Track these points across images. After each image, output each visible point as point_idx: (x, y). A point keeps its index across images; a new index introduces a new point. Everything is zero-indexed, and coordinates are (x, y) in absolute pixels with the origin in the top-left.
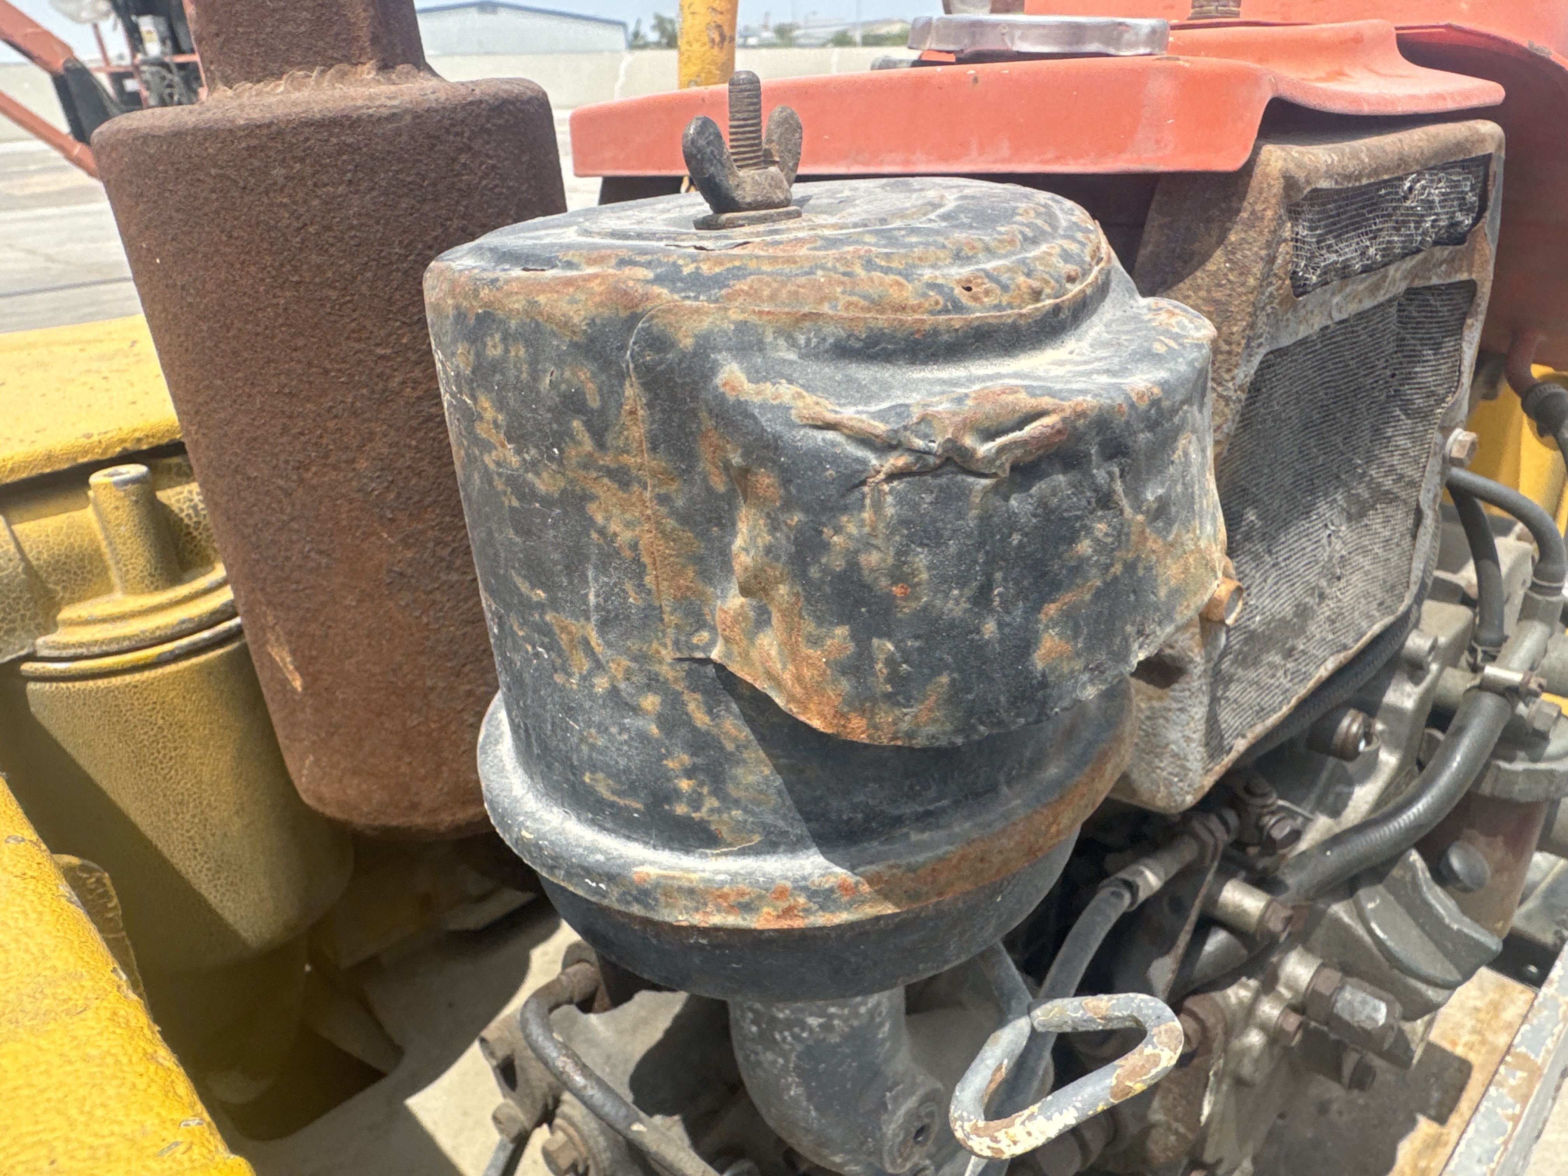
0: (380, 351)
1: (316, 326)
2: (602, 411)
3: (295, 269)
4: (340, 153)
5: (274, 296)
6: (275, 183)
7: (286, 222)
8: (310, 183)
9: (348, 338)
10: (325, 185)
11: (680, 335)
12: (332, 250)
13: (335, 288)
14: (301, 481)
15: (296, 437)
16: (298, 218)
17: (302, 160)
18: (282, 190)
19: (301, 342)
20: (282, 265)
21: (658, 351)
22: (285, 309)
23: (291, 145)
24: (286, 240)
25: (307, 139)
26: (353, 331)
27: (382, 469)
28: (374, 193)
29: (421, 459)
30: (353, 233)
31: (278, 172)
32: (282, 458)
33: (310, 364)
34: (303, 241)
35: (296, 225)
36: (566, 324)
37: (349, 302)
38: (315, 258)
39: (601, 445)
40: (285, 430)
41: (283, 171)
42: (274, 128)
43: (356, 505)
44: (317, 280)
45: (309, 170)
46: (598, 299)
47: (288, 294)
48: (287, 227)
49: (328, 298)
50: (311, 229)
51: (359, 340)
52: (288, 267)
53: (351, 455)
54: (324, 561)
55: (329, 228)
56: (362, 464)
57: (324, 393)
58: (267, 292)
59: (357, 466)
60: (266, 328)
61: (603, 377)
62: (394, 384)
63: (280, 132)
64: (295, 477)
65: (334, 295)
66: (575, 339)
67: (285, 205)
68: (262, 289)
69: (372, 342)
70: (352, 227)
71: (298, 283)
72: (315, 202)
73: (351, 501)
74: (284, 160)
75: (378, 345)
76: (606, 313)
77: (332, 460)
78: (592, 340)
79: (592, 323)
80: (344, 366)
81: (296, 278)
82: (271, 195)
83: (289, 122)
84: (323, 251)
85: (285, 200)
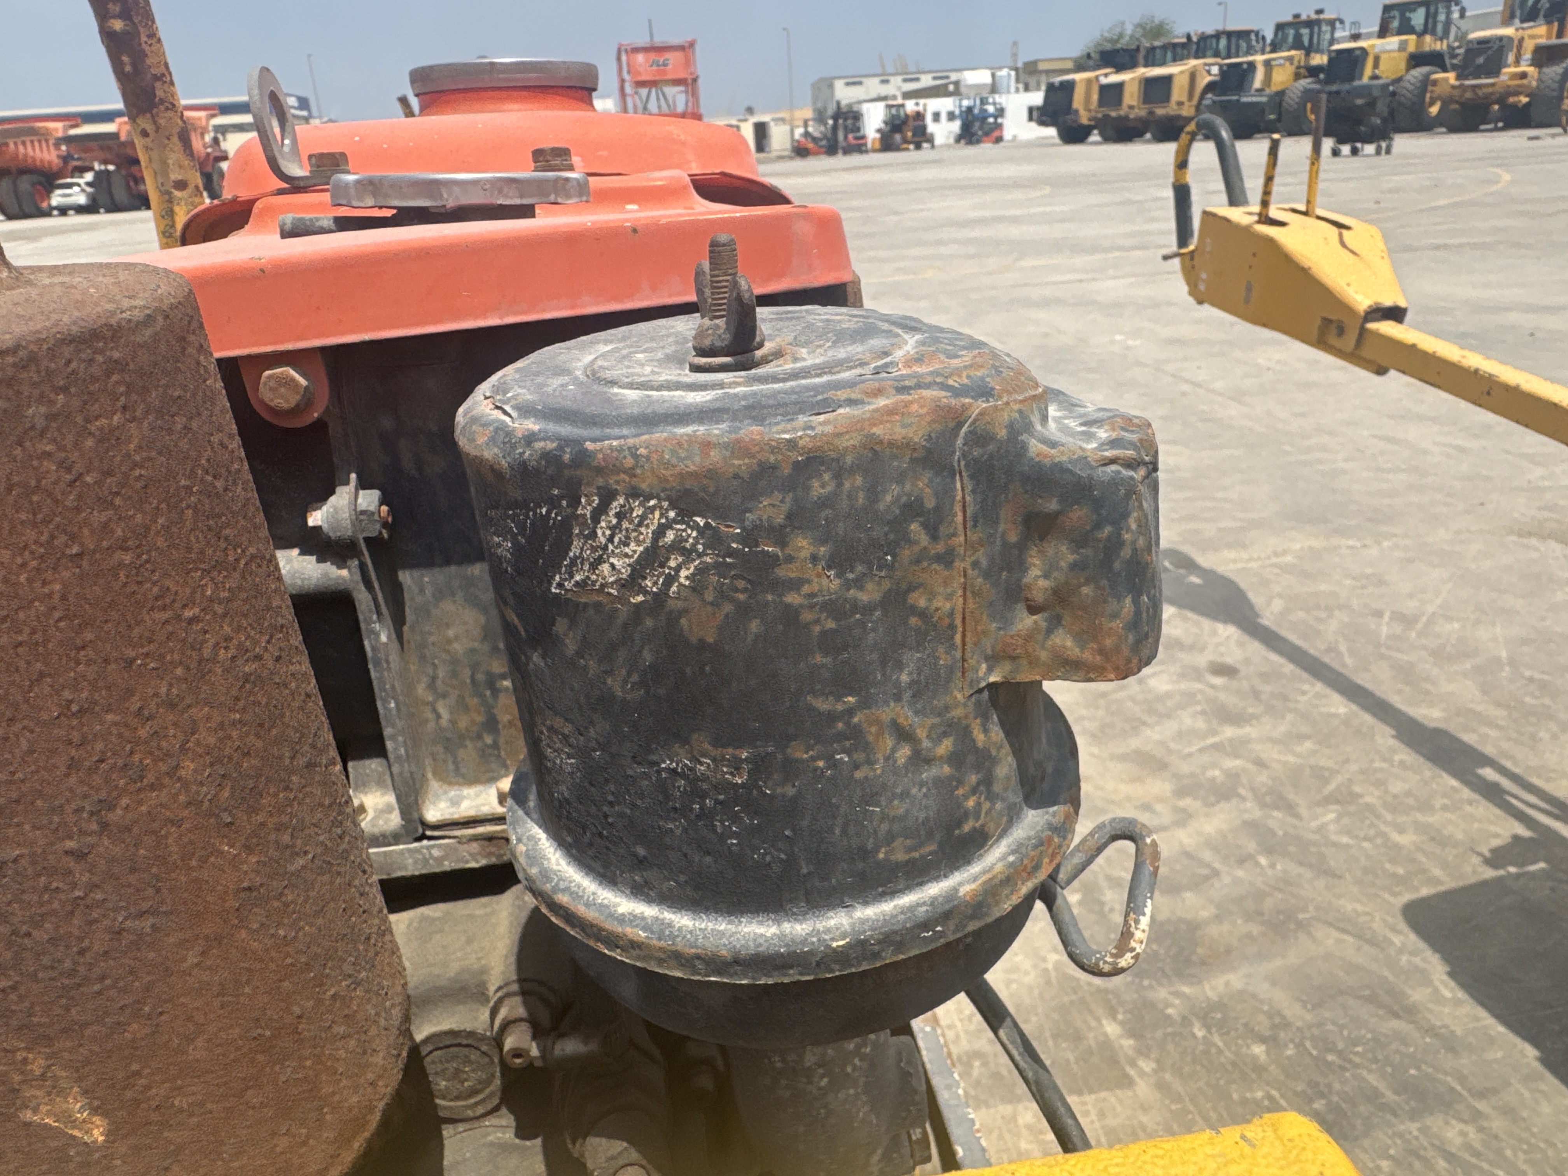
0: (188, 614)
1: (112, 605)
2: (937, 509)
3: (73, 537)
4: (109, 374)
5: (45, 583)
6: (33, 428)
7: (53, 477)
8: (79, 419)
9: (152, 609)
10: (97, 418)
11: (997, 430)
12: (118, 501)
13: (126, 549)
14: (104, 826)
15: (92, 770)
16: (69, 470)
17: (65, 390)
18: (42, 433)
19: (89, 636)
20: (53, 537)
21: (983, 446)
22: (64, 598)
23: (50, 373)
24: (57, 502)
25: (69, 362)
26: (157, 599)
27: (212, 765)
28: (151, 418)
29: (247, 734)
30: (137, 472)
31: (35, 412)
32: (69, 809)
33: (106, 661)
34: (80, 498)
35: (69, 477)
36: (908, 445)
37: (147, 561)
38: (99, 517)
39: (934, 537)
40: (73, 765)
41: (43, 410)
42: (22, 353)
43: (186, 826)
44: (105, 544)
45: (76, 403)
46: (928, 419)
47: (66, 574)
48: (56, 483)
49: (121, 564)
50: (88, 479)
51: (164, 608)
52: (63, 538)
53: (172, 762)
54: (147, 924)
55: (109, 473)
56: (188, 767)
57: (130, 692)
58: (30, 581)
59: (183, 773)
60: (34, 632)
61: (938, 480)
62: (207, 652)
63: (33, 358)
64: (94, 827)
65: (128, 558)
66: (915, 455)
67: (49, 455)
68: (23, 578)
69: (177, 605)
70: (135, 465)
71: (80, 555)
72: (90, 443)
73: (177, 823)
74: (42, 396)
75: (185, 606)
76: (937, 427)
77: (150, 778)
78: (929, 451)
79: (929, 438)
80: (152, 647)
81: (75, 550)
82: (28, 444)
83: (40, 341)
84: (105, 504)
85: (48, 448)
